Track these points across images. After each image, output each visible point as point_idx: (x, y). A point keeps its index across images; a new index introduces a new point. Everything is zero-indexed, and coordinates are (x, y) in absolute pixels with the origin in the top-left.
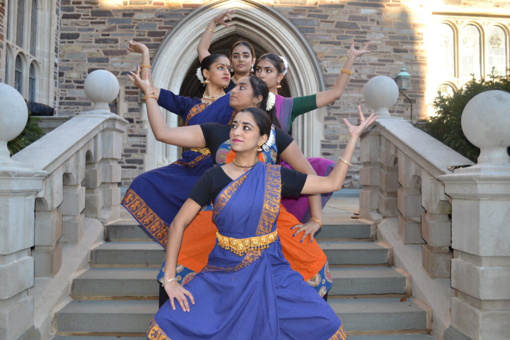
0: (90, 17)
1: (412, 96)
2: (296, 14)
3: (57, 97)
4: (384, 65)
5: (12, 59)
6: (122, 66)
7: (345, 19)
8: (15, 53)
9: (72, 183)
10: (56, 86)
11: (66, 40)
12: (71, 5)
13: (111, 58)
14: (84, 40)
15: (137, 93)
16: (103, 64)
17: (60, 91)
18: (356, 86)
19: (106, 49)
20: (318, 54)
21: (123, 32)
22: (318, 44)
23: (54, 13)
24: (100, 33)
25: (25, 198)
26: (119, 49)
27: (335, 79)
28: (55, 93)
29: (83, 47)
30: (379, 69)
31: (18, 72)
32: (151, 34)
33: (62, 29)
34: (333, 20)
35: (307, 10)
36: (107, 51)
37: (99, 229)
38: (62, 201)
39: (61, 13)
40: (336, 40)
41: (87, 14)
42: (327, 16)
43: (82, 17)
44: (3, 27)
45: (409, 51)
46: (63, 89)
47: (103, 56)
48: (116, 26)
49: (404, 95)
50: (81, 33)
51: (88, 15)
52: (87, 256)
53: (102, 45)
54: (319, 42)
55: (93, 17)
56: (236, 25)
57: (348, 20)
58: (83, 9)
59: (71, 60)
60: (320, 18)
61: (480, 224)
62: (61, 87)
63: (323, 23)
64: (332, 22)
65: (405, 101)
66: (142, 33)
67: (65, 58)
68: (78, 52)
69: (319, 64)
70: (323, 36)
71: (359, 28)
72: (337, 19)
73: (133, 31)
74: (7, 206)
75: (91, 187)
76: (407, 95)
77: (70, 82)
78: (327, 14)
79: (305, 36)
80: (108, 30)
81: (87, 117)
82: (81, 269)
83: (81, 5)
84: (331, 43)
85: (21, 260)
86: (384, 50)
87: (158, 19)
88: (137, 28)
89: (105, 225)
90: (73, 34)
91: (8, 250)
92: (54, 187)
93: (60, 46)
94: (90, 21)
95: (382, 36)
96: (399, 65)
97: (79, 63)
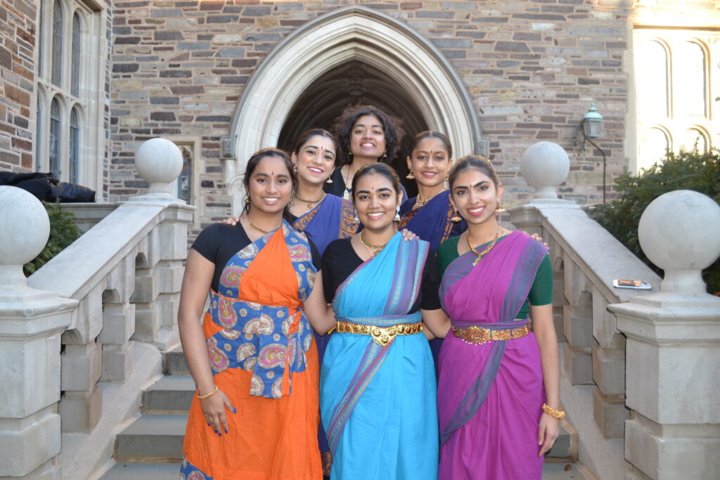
0: (153, 40)
1: (605, 146)
2: (440, 32)
3: (108, 152)
4: (566, 102)
5: (46, 104)
6: (197, 108)
7: (509, 38)
8: (50, 96)
9: (116, 301)
10: (107, 137)
11: (121, 74)
12: (127, 25)
13: (182, 97)
14: (144, 73)
15: (217, 146)
16: (171, 105)
17: (112, 145)
18: (526, 133)
19: (176, 85)
20: (470, 88)
21: (198, 61)
22: (471, 74)
23: (104, 36)
24: (167, 63)
25: (48, 339)
26: (193, 85)
27: (495, 122)
28: (107, 147)
29: (144, 83)
30: (558, 107)
31: (55, 121)
32: (236, 63)
33: (114, 59)
34: (491, 39)
35: (455, 25)
36: (177, 88)
37: (156, 359)
38: (101, 329)
39: (113, 36)
40: (496, 68)
41: (149, 37)
42: (483, 35)
43: (142, 41)
44: (32, 62)
45: (600, 82)
46: (117, 142)
47: (171, 95)
48: (188, 53)
49: (594, 145)
50: (141, 64)
51: (150, 39)
52: (138, 399)
53: (169, 79)
54: (472, 71)
55: (158, 41)
56: (355, 49)
57: (514, 39)
58: (143, 31)
59: (127, 100)
60: (475, 37)
61: (659, 379)
62: (114, 138)
63: (477, 44)
64: (491, 42)
65: (595, 153)
66: (225, 63)
67: (119, 99)
68: (137, 90)
69: (472, 103)
70: (478, 62)
71: (529, 51)
72: (498, 38)
73: (213, 60)
74: (23, 355)
75: (144, 301)
76: (598, 144)
77: (127, 131)
78: (484, 31)
79: (452, 63)
80: (178, 59)
81: (138, 205)
82: (129, 418)
83: (140, 25)
84: (489, 72)
85: (43, 420)
86: (566, 81)
87: (247, 42)
88: (218, 55)
89: (164, 352)
90: (129, 65)
91: (24, 412)
92: (90, 313)
93: (113, 82)
94: (153, 46)
95: (563, 61)
96: (586, 102)
97: (139, 104)
